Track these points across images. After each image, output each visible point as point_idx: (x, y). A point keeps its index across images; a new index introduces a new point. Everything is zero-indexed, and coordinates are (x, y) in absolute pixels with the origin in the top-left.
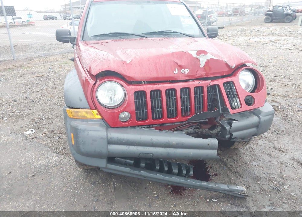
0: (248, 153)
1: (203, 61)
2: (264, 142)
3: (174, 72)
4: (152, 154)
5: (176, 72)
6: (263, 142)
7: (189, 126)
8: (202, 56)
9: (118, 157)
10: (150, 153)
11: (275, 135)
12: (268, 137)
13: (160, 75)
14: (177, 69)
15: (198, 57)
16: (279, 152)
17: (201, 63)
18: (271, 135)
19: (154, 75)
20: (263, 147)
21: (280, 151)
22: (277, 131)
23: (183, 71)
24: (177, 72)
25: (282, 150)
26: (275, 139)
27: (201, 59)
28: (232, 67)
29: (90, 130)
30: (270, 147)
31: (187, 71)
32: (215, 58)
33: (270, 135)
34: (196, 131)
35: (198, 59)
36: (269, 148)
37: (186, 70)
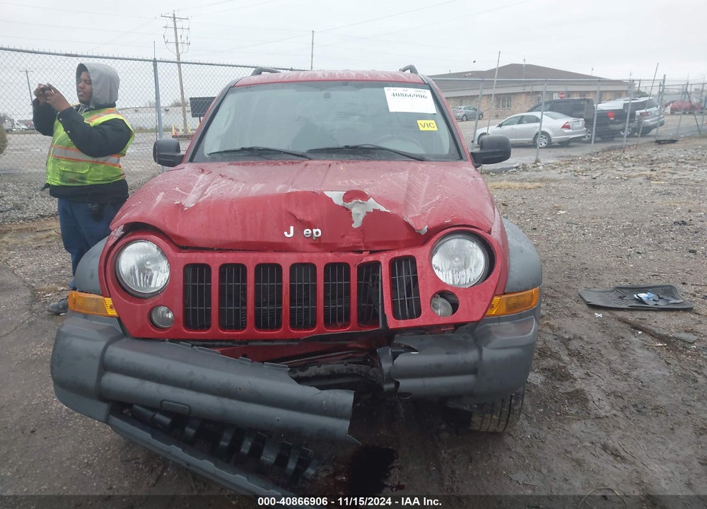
0: (519, 450)
1: (359, 214)
2: (587, 428)
3: (286, 233)
4: (188, 406)
5: (290, 233)
6: (583, 428)
7: (346, 356)
8: (356, 203)
9: (138, 405)
10: (185, 405)
11: (628, 415)
12: (607, 417)
13: (250, 239)
14: (292, 228)
15: (348, 205)
16: (611, 458)
17: (354, 219)
18: (619, 414)
19: (235, 235)
20: (574, 441)
21: (617, 456)
22: (640, 406)
23: (307, 232)
24: (292, 234)
25: (623, 454)
26: (623, 423)
27: (355, 210)
28: (421, 232)
29: (77, 337)
30: (592, 443)
31: (317, 232)
32: (383, 209)
33: (614, 412)
34: (352, 370)
35: (347, 209)
36: (590, 445)
37: (315, 231)
